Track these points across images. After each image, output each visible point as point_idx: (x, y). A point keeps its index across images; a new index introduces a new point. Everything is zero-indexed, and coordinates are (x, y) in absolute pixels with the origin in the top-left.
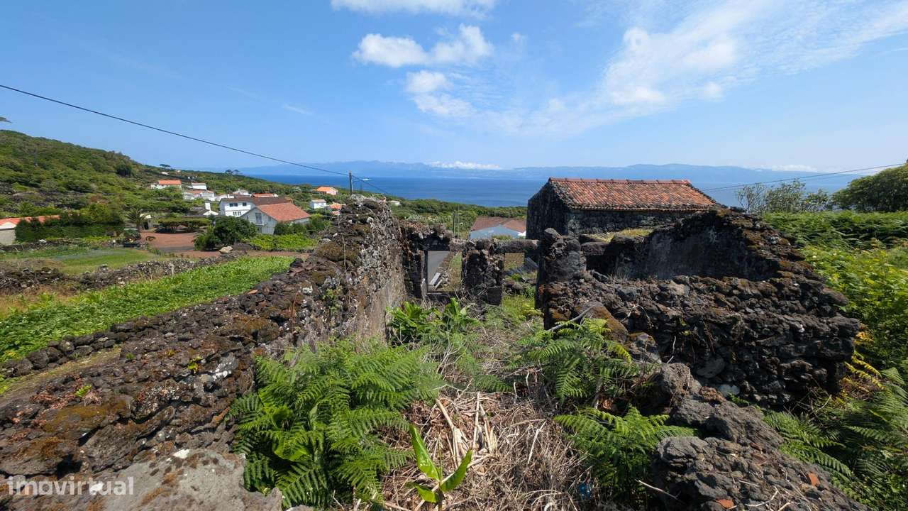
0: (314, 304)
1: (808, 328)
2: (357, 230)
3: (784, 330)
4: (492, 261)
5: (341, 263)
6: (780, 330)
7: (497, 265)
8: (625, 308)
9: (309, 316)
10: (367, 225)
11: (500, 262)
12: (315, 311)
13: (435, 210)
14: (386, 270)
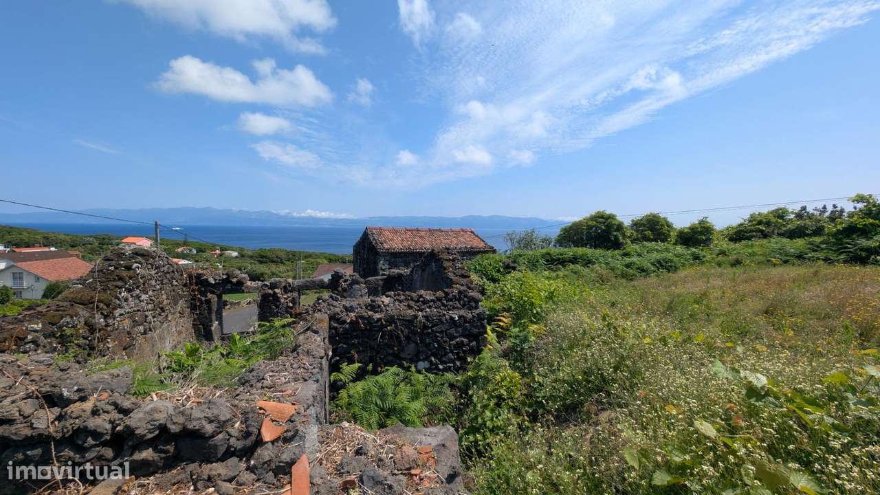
0: (43, 340)
1: (459, 317)
2: (117, 276)
3: (446, 320)
4: (286, 299)
5: (91, 306)
6: (443, 319)
7: (291, 302)
8: (346, 317)
9: (36, 350)
10: (132, 271)
12: (44, 347)
13: (281, 260)
14: (163, 314)
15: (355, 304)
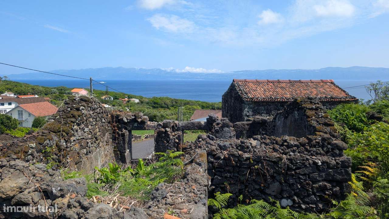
0: (36, 154)
1: (323, 163)
2: (72, 114)
4: (174, 136)
5: (59, 134)
6: (307, 163)
8: (221, 154)
9: (33, 160)
10: (80, 111)
11: (179, 136)
12: (37, 158)
13: (167, 106)
14: (97, 142)
15: (227, 144)
